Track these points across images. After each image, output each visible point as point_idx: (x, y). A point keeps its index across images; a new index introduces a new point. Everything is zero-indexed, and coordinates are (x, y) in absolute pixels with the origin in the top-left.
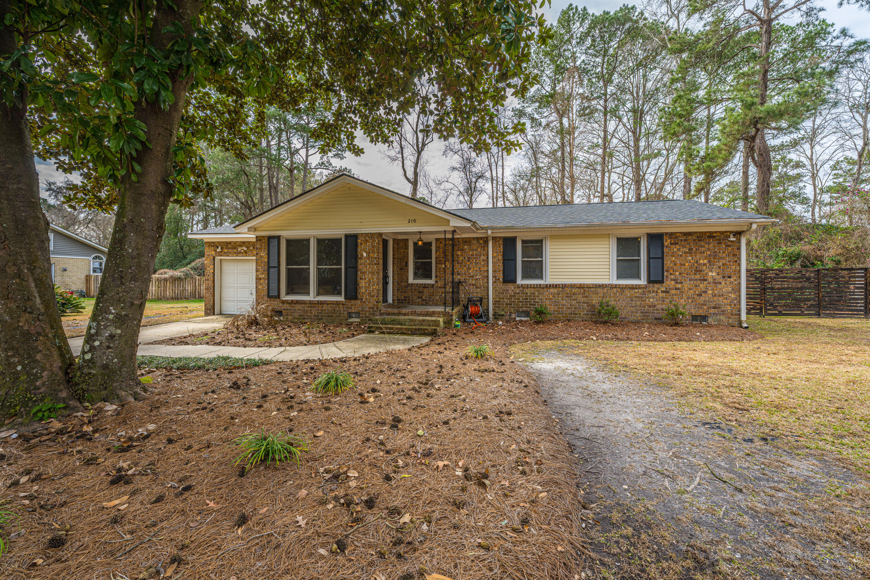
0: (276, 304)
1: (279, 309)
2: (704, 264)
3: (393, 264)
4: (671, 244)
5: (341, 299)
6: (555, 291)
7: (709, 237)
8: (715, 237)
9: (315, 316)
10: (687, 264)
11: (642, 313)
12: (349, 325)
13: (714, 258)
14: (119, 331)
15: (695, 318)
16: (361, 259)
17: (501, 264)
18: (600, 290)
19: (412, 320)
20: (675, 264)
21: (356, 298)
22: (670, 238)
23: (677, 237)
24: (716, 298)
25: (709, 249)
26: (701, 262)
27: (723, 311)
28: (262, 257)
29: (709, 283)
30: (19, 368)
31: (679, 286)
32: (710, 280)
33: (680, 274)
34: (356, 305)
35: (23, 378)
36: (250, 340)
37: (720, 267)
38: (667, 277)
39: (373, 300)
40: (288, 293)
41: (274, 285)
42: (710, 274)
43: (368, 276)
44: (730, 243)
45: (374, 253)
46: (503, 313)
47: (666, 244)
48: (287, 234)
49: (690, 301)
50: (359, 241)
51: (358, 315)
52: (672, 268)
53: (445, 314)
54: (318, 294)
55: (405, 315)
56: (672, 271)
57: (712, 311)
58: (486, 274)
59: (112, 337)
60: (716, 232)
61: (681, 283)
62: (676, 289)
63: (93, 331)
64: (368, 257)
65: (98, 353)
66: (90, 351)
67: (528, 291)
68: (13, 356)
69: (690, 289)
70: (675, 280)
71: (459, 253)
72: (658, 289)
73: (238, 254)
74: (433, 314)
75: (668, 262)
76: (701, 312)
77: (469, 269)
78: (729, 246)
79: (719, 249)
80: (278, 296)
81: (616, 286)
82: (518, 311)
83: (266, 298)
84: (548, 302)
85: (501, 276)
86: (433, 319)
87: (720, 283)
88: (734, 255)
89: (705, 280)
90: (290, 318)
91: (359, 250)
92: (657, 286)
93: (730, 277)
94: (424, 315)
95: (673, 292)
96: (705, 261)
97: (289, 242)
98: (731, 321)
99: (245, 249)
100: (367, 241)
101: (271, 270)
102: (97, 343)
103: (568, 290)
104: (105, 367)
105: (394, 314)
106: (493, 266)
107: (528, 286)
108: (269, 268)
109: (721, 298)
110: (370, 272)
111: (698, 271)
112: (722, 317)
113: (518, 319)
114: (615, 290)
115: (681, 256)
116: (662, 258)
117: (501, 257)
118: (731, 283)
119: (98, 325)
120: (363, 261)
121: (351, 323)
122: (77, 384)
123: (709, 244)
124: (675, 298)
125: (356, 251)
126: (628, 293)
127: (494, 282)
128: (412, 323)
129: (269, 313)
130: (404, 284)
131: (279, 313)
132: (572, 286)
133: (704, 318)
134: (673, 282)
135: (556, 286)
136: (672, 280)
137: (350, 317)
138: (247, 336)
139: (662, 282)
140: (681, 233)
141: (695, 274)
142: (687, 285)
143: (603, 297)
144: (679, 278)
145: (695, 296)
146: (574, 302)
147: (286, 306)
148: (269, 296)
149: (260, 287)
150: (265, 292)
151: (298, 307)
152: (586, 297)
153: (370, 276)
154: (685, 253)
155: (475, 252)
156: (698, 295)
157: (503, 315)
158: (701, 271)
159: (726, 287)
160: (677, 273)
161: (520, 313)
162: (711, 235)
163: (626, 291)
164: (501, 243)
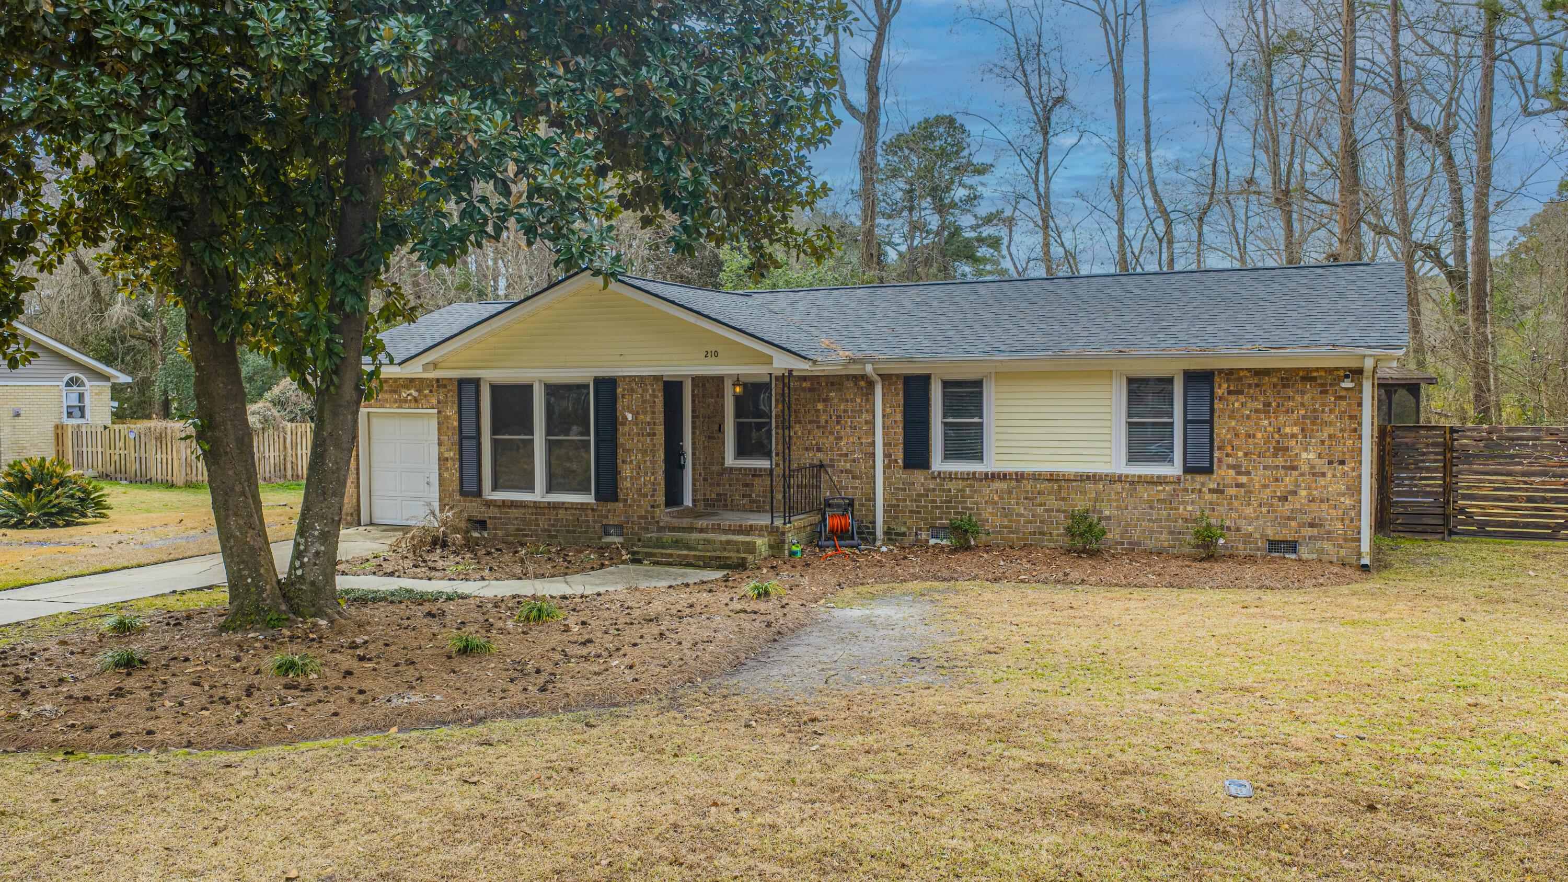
0: (474, 508)
1: (480, 517)
2: (1293, 436)
3: (693, 428)
4: (1230, 392)
5: (588, 499)
6: (1003, 486)
7: (1304, 379)
8: (1314, 379)
9: (544, 530)
10: (1259, 435)
11: (1172, 533)
12: (601, 549)
13: (1313, 424)
14: (323, 548)
15: (1274, 545)
16: (624, 424)
17: (900, 430)
18: (1089, 486)
19: (708, 541)
20: (1237, 435)
21: (616, 499)
22: (1228, 380)
23: (1240, 379)
24: (1314, 506)
25: (1302, 405)
26: (1288, 430)
27: (1328, 532)
28: (448, 417)
29: (1302, 475)
30: (249, 580)
31: (1243, 479)
32: (1305, 468)
33: (1246, 454)
34: (615, 512)
35: (253, 589)
36: (435, 569)
37: (1323, 442)
38: (1220, 461)
39: (645, 503)
40: (495, 488)
41: (470, 472)
42: (1304, 455)
43: (636, 457)
44: (1343, 393)
45: (645, 413)
46: (904, 529)
47: (1218, 392)
48: (492, 375)
49: (1264, 510)
50: (619, 390)
51: (619, 529)
52: (1230, 442)
53: (772, 530)
54: (550, 489)
55: (701, 531)
56: (1229, 449)
57: (1307, 532)
58: (870, 450)
59: (317, 553)
60: (1317, 369)
61: (1248, 473)
62: (1238, 485)
63: (302, 548)
64: (636, 422)
65: (307, 570)
66: (300, 567)
67: (952, 486)
68: (244, 569)
69: (1265, 486)
70: (1236, 468)
71: (820, 406)
72: (1203, 485)
73: (402, 402)
74: (750, 530)
75: (1222, 431)
76: (1285, 534)
77: (839, 438)
78: (1342, 398)
79: (1323, 405)
80: (479, 493)
81: (1120, 479)
82: (933, 527)
83: (457, 496)
84: (990, 509)
85: (899, 454)
86: (747, 539)
87: (1324, 475)
88: (1351, 418)
89: (1294, 468)
90: (500, 533)
91: (619, 407)
92: (1200, 478)
93: (1342, 463)
94: (735, 532)
95: (1232, 491)
96: (1296, 430)
97: (496, 389)
98: (1343, 552)
99: (415, 394)
100: (633, 390)
101: (466, 443)
102: (306, 560)
103: (1028, 485)
104: (313, 583)
105: (683, 529)
106: (885, 435)
107: (951, 477)
108: (461, 439)
109: (1324, 506)
110: (638, 451)
111: (1281, 449)
112: (1326, 545)
113: (932, 542)
114: (1118, 486)
115: (1248, 417)
116: (1211, 422)
117: (899, 417)
118: (1344, 474)
119: (306, 541)
120: (626, 429)
121: (608, 546)
122: (292, 599)
123: (1303, 393)
124: (1236, 503)
125: (615, 410)
126: (1144, 492)
127: (886, 468)
128: (709, 547)
129: (463, 525)
130: (715, 468)
131: (482, 524)
132: (1036, 477)
133: (1292, 546)
134: (1232, 472)
135: (1004, 477)
136: (1230, 467)
137: (607, 534)
138: (430, 564)
139: (1209, 471)
140: (1249, 370)
141: (1275, 456)
142: (1259, 477)
143: (1096, 500)
144: (1244, 463)
145: (1275, 501)
146: (1039, 510)
147: (493, 512)
148: (463, 493)
149: (446, 475)
150: (456, 485)
151: (514, 513)
152: (1063, 499)
153: (639, 456)
154: (1257, 411)
155: (850, 406)
156: (1280, 499)
157: (904, 534)
158: (1287, 449)
159: (1334, 483)
160: (1240, 454)
161: (935, 531)
162: (1307, 376)
163: (1140, 488)
164: (900, 386)
